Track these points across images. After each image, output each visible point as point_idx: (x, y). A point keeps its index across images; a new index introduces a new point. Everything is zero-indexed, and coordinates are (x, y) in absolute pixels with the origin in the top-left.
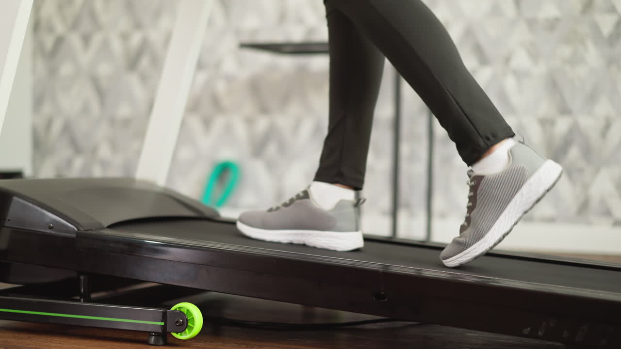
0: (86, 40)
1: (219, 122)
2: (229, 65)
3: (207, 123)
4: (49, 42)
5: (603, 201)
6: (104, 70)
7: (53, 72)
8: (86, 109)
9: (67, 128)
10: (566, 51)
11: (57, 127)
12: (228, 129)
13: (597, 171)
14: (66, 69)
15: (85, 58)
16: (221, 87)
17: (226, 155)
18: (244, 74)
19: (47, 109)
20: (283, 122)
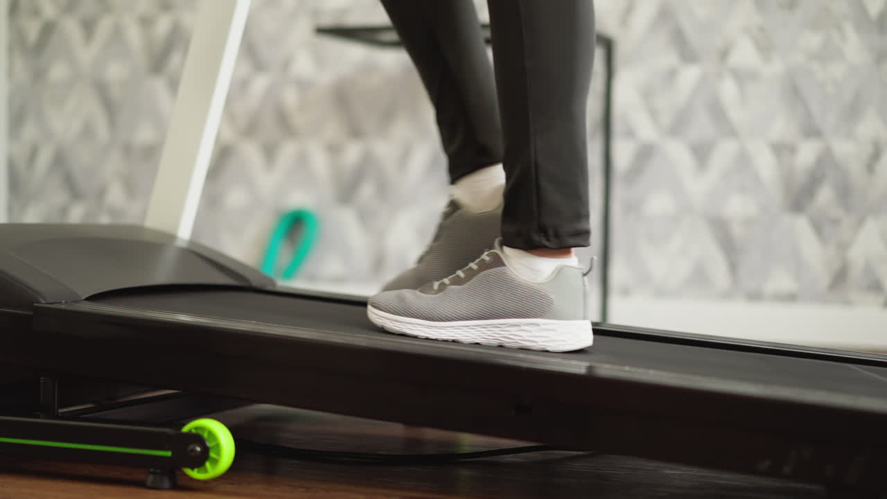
0: (88, 26)
1: (288, 151)
2: (303, 65)
3: (270, 152)
4: (33, 30)
5: (868, 269)
6: (115, 72)
7: (38, 75)
8: (88, 131)
9: (59, 160)
10: (814, 40)
11: (44, 158)
12: (302, 161)
13: (861, 222)
14: (58, 72)
15: (86, 55)
16: (291, 97)
17: (298, 199)
18: (326, 78)
19: (29, 131)
20: (385, 149)
